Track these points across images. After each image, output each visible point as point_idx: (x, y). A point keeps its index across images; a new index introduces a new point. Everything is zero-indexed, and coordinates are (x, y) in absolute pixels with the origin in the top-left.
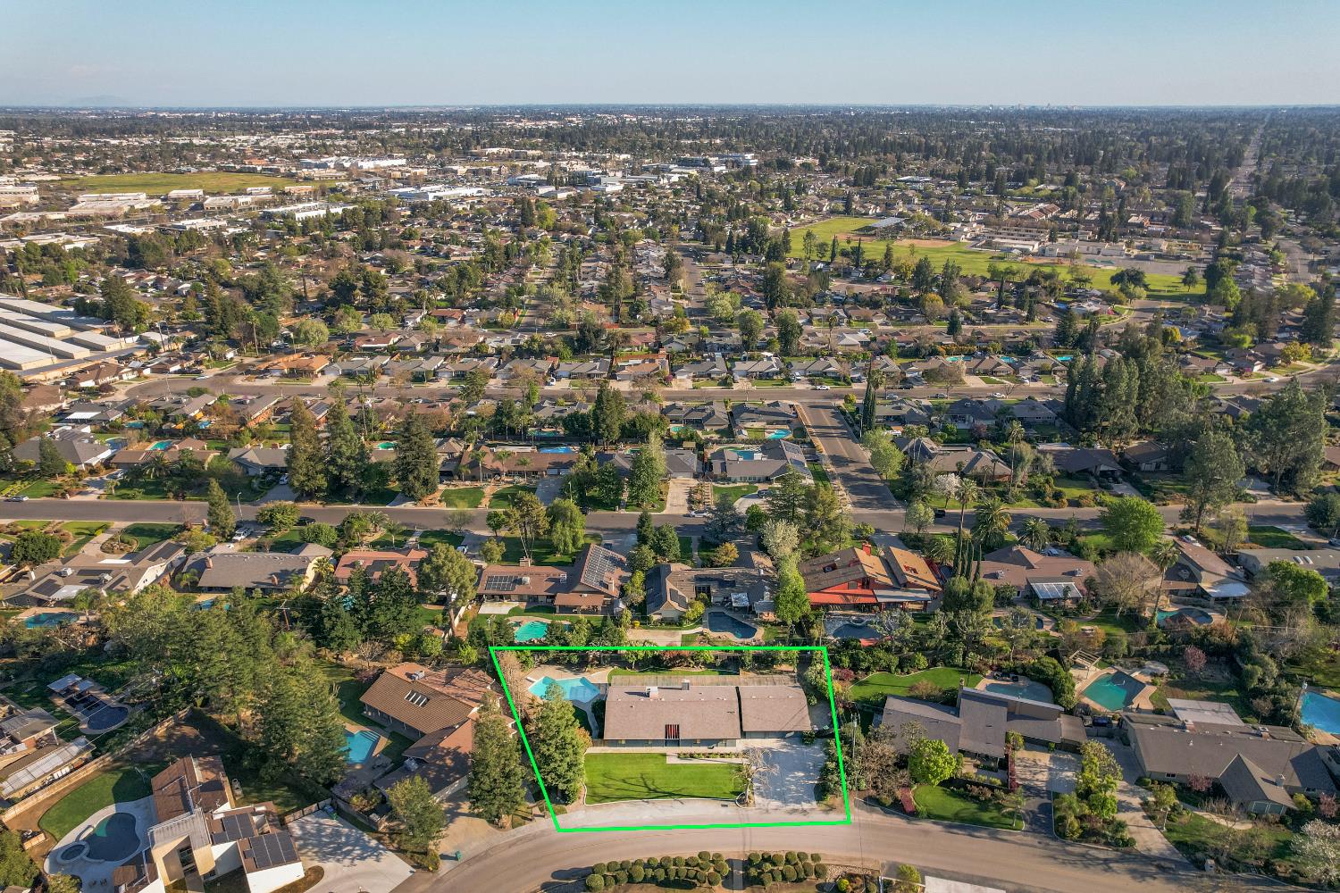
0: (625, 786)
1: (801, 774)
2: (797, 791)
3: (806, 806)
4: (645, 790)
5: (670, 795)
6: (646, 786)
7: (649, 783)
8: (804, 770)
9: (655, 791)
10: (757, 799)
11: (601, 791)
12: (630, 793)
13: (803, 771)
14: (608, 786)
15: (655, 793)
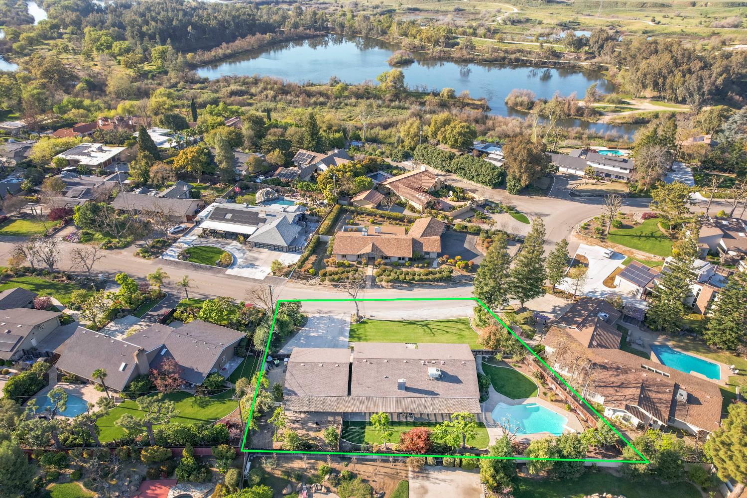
0: (445, 329)
1: (312, 334)
2: (319, 323)
3: (318, 315)
4: (429, 326)
5: (411, 323)
6: (430, 329)
7: (427, 330)
8: (308, 337)
9: (423, 326)
10: (348, 319)
11: (461, 326)
12: (439, 324)
13: (310, 336)
14: (459, 329)
15: (423, 324)
